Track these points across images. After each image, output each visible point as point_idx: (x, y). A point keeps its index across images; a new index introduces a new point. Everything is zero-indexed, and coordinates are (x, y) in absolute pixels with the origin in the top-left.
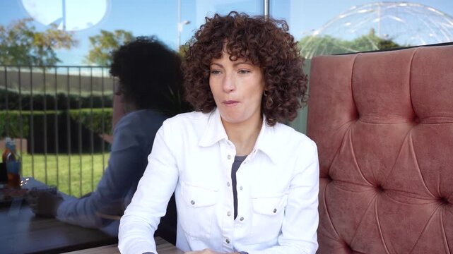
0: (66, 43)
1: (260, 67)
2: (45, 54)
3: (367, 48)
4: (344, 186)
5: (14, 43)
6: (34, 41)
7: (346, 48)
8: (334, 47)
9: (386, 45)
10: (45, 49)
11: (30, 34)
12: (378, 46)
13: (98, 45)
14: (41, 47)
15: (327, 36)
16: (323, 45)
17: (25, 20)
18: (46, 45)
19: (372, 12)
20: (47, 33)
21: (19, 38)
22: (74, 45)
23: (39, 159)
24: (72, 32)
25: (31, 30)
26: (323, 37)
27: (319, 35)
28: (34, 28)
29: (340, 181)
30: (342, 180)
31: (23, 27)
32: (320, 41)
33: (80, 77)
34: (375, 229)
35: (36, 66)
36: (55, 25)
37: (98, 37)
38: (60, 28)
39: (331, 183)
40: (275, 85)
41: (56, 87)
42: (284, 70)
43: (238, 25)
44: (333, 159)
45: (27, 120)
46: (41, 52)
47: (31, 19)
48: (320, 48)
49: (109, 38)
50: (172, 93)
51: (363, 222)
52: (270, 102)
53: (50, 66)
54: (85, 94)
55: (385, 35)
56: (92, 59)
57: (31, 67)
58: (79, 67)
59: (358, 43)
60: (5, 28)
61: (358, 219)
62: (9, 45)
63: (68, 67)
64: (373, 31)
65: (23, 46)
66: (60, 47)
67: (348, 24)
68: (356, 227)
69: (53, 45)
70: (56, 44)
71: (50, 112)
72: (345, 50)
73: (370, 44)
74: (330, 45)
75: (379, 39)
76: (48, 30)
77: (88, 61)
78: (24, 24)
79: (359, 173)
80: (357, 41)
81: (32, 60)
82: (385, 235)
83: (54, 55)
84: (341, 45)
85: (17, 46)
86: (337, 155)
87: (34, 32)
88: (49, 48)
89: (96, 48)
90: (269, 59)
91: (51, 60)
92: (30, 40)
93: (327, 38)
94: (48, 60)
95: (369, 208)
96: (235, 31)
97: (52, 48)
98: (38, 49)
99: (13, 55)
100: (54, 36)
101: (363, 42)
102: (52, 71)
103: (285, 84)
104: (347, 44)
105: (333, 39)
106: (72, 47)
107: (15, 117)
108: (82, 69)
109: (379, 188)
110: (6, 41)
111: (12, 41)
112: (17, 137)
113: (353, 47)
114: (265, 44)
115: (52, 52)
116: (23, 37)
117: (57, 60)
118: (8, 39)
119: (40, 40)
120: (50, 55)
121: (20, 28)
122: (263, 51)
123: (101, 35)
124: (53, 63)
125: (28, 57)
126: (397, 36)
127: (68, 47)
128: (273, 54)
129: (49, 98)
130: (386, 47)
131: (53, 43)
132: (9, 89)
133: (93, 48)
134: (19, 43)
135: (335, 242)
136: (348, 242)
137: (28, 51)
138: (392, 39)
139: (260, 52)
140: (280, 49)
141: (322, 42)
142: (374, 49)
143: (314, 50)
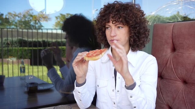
0: (45, 19)
1: (127, 26)
2: (37, 24)
3: (176, 20)
4: (169, 81)
5: (25, 19)
6: (33, 18)
7: (166, 20)
8: (161, 20)
9: (185, 19)
10: (37, 22)
11: (31, 16)
12: (181, 19)
13: (59, 20)
14: (36, 21)
15: (157, 15)
16: (156, 19)
17: (29, 10)
18: (38, 20)
19: (178, 4)
20: (38, 15)
21: (27, 17)
22: (49, 20)
23: (35, 68)
24: (48, 15)
25: (31, 14)
26: (156, 15)
27: (154, 14)
28: (33, 13)
29: (166, 78)
30: (167, 78)
31: (28, 13)
32: (154, 17)
33: (52, 33)
34: (183, 101)
35: (34, 29)
36: (41, 12)
37: (59, 16)
38: (44, 13)
39: (162, 80)
40: (134, 33)
41: (42, 37)
42: (139, 27)
43: (117, 7)
44: (164, 69)
45: (30, 51)
46: (36, 23)
47: (32, 10)
48: (155, 20)
49: (63, 17)
50: (91, 40)
51: (177, 97)
52: (132, 41)
53: (39, 29)
54: (54, 40)
55: (184, 14)
56: (56, 26)
57: (32, 29)
58: (52, 29)
59: (172, 18)
60: (22, 13)
61: (175, 96)
62: (23, 20)
63: (47, 29)
64: (178, 12)
65: (28, 21)
66: (43, 21)
67: (168, 9)
68: (174, 99)
69: (40, 20)
70: (42, 20)
71: (39, 48)
72: (166, 21)
73: (177, 18)
74: (159, 19)
75: (181, 16)
76: (39, 14)
77: (55, 27)
78: (29, 12)
79: (175, 76)
80: (171, 17)
81: (32, 26)
82: (188, 103)
83: (41, 24)
84: (164, 19)
85: (26, 20)
86: (165, 67)
87: (33, 15)
88: (39, 21)
89: (58, 21)
90: (131, 22)
91: (40, 26)
92: (31, 18)
93: (158, 16)
94: (38, 26)
95: (180, 91)
96: (115, 10)
97: (40, 21)
98: (34, 22)
99: (25, 24)
100: (41, 16)
101: (174, 17)
102: (40, 31)
103: (139, 33)
104: (167, 18)
105: (160, 16)
106: (48, 21)
107: (25, 50)
108: (53, 30)
109: (185, 82)
110: (22, 19)
111: (24, 19)
112: (26, 58)
113: (170, 20)
114: (129, 15)
115: (40, 23)
116: (28, 17)
117: (42, 26)
118: (23, 18)
119: (35, 18)
120: (39, 24)
121: (27, 13)
122: (128, 19)
123: (60, 16)
124: (40, 27)
125: (30, 25)
126: (190, 14)
127: (47, 21)
128: (133, 20)
129: (39, 42)
130: (185, 20)
131: (40, 19)
132: (24, 39)
133: (57, 21)
134: (27, 19)
135: (164, 105)
136: (170, 106)
137: (30, 23)
138: (187, 16)
139: (127, 19)
140: (136, 17)
141: (155, 18)
142: (179, 21)
143: (152, 21)
